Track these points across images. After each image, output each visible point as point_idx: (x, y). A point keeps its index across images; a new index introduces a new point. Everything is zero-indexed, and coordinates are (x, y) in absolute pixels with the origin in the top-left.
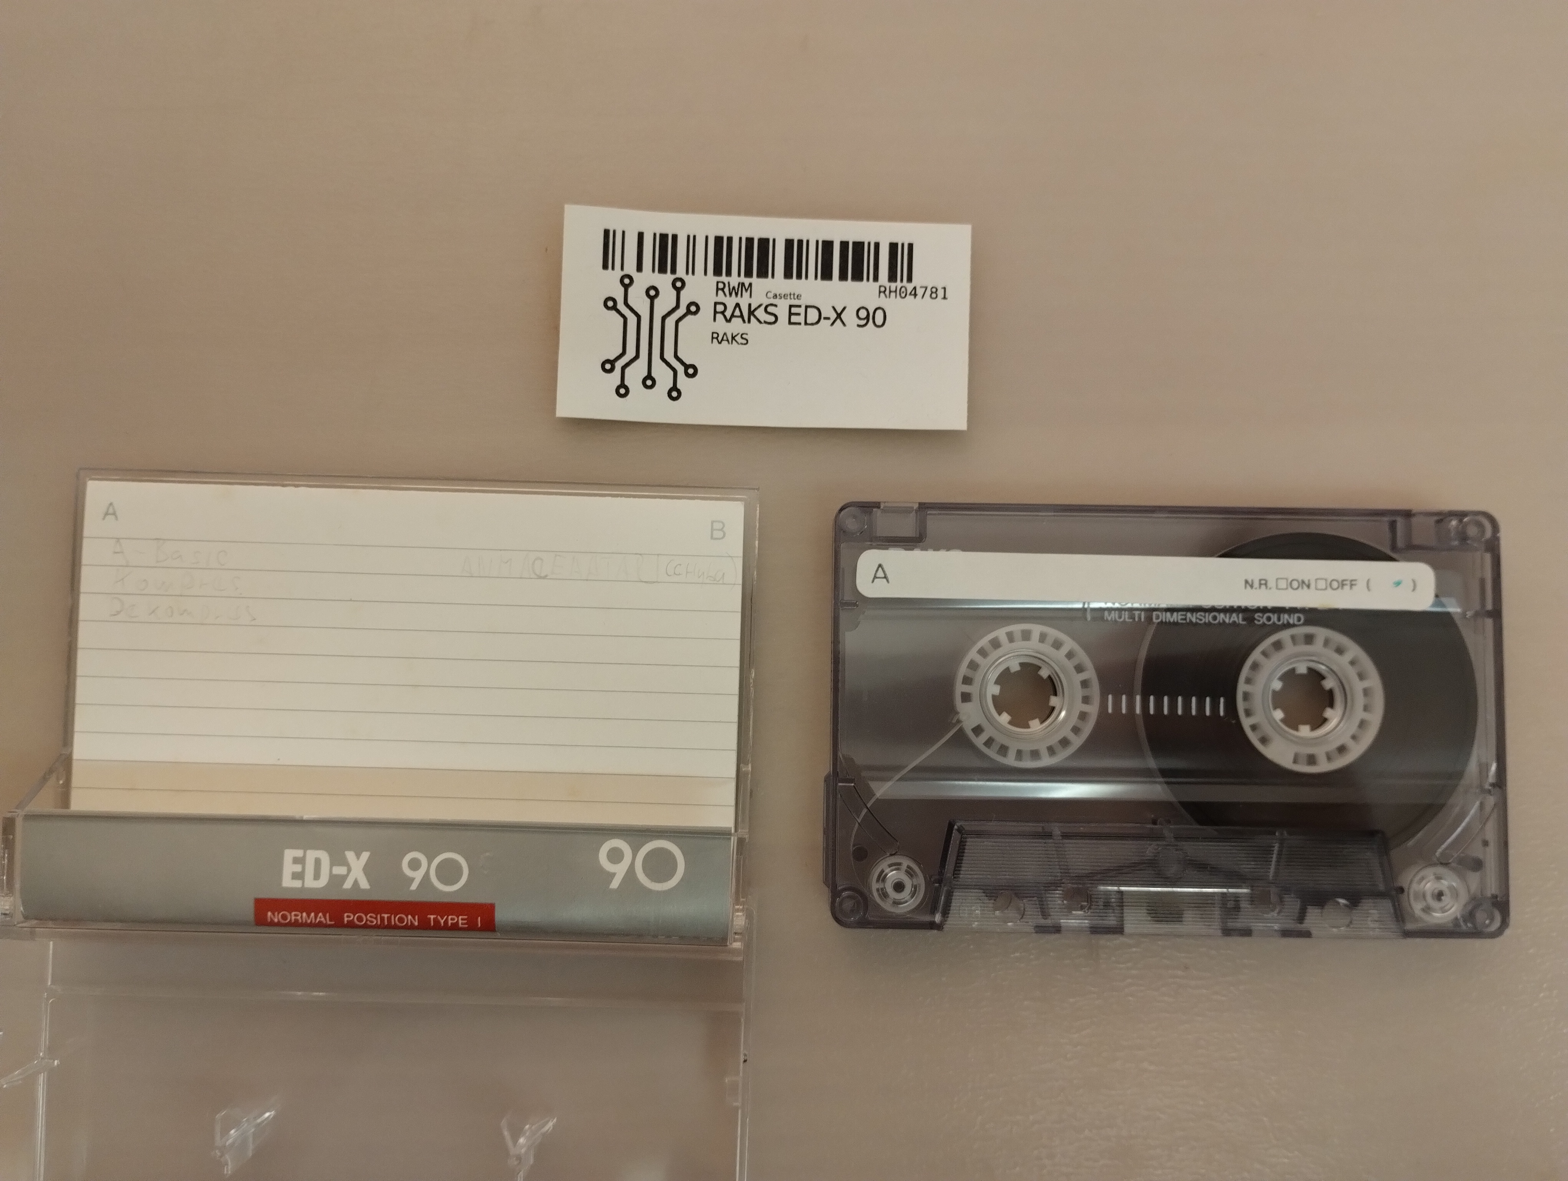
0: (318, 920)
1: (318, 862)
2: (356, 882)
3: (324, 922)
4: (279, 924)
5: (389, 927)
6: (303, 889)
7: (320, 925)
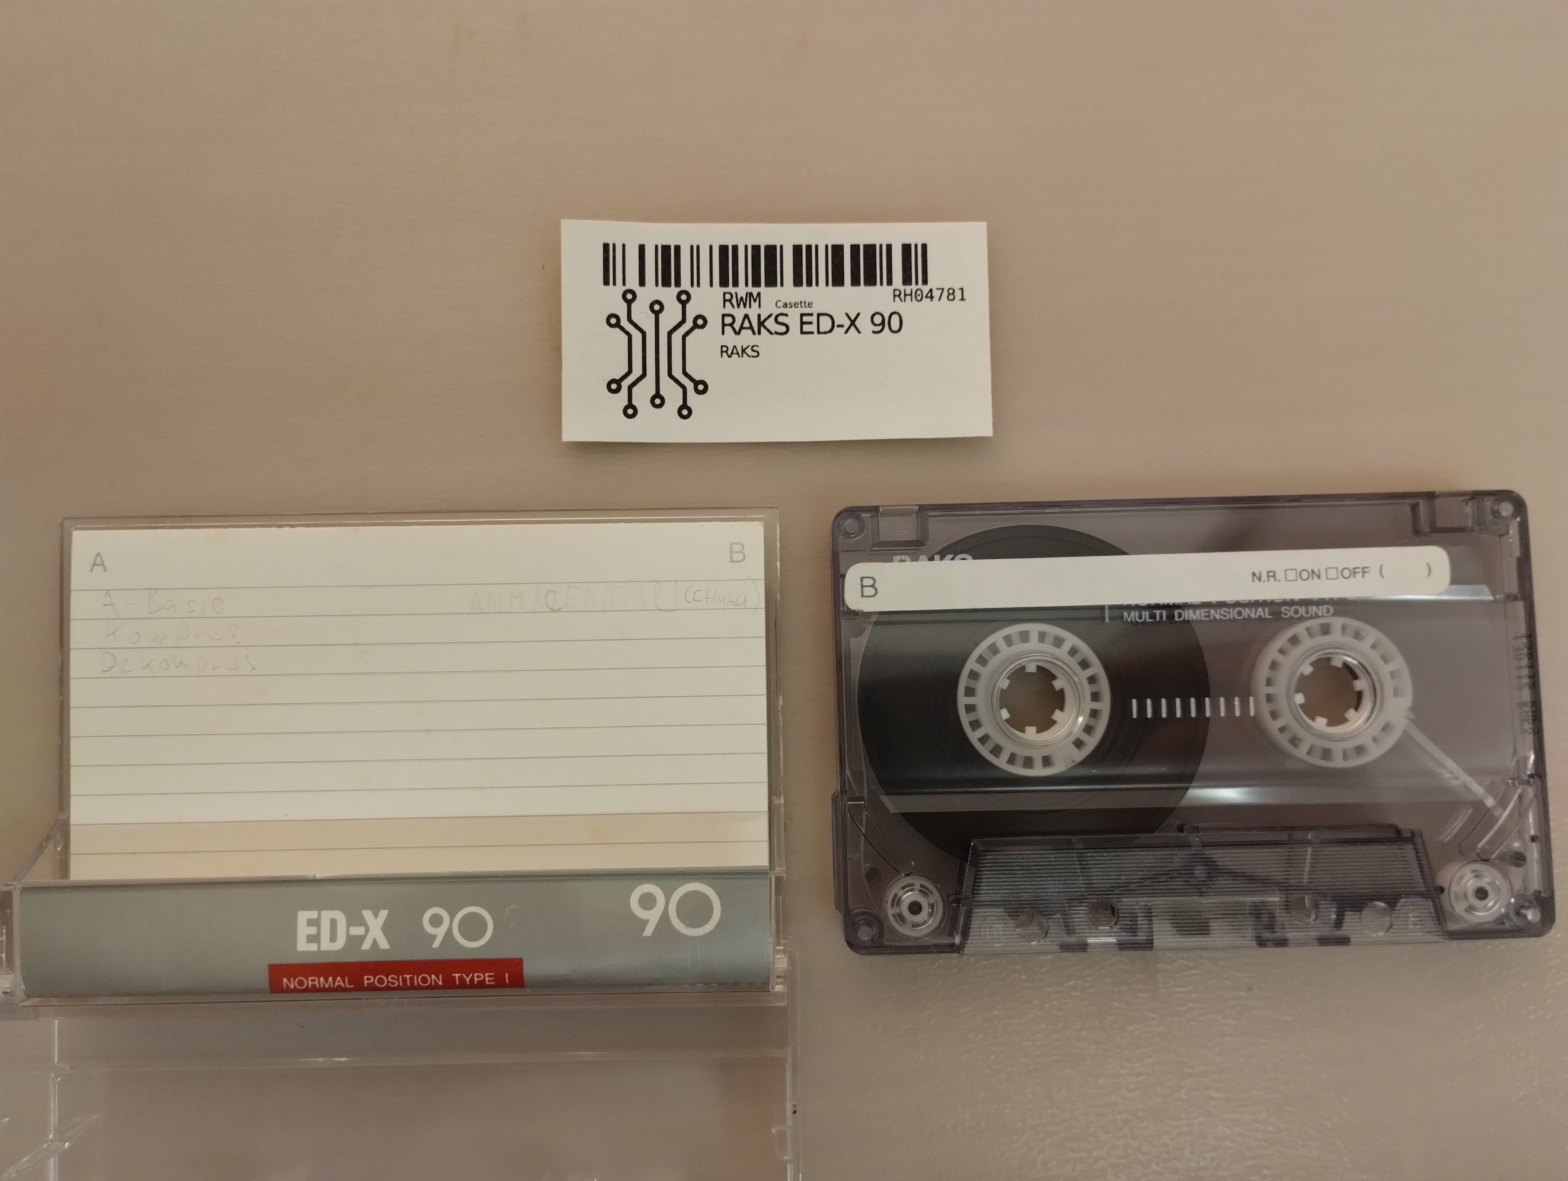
0: (337, 984)
1: (333, 923)
2: (375, 943)
3: (343, 986)
4: (295, 990)
5: (413, 987)
6: (319, 952)
7: (339, 989)
